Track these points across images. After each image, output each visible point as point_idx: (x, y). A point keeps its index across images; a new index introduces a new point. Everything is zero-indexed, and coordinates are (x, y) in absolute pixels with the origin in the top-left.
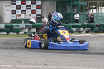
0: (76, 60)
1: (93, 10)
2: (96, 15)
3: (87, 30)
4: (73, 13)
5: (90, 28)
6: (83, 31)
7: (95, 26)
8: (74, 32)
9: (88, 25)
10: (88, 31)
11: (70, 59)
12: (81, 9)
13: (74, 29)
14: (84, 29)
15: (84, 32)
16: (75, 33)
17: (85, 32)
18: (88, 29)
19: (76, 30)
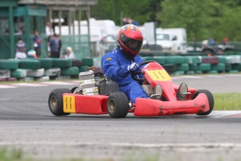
0: (53, 129)
1: (60, 29)
2: (67, 40)
3: (54, 72)
4: (16, 36)
5: (59, 70)
6: (44, 76)
7: (71, 64)
8: (23, 78)
9: (53, 62)
10: (54, 74)
11: (38, 129)
12: (33, 27)
13: (23, 72)
14: (45, 70)
15: (44, 78)
16: (26, 80)
17: (47, 78)
18: (54, 70)
19: (28, 72)
